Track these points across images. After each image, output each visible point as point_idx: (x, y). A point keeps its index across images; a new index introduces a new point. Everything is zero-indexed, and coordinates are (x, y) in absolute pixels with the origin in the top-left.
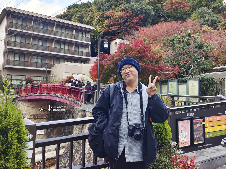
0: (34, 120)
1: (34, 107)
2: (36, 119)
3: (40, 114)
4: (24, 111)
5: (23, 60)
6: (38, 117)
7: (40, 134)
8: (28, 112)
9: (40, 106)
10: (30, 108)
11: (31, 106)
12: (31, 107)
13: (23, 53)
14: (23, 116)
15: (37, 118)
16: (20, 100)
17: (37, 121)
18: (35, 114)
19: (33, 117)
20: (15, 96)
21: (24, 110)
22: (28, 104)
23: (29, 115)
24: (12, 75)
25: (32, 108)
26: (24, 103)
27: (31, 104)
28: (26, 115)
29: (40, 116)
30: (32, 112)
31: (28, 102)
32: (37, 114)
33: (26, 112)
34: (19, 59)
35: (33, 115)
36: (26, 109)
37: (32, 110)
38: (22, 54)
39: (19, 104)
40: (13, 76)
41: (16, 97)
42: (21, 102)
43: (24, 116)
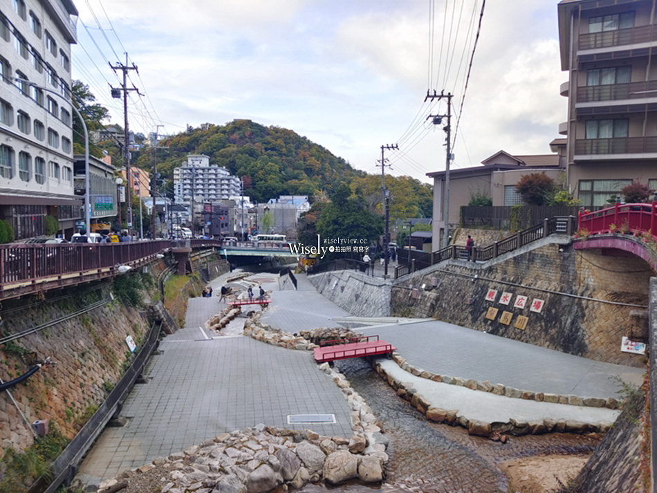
0: (617, 310)
1: (619, 272)
2: (622, 306)
3: (636, 294)
4: (592, 280)
5: (625, 135)
6: (631, 301)
7: (629, 351)
8: (601, 285)
9: (638, 270)
10: (607, 272)
11: (610, 267)
12: (609, 271)
13: (622, 115)
14: (589, 292)
15: (627, 303)
16: (582, 250)
17: (624, 311)
18: (622, 290)
19: (615, 300)
20: (570, 237)
21: (591, 276)
22: (601, 262)
23: (603, 291)
24: (592, 181)
25: (613, 273)
26: (592, 258)
27: (609, 263)
28: (596, 292)
29: (637, 300)
30: (614, 284)
31: (602, 257)
32: (629, 293)
33: (596, 284)
34: (611, 133)
35: (616, 293)
36: (598, 274)
37: (614, 281)
38: (619, 117)
39: (579, 260)
40: (595, 182)
41: (573, 242)
42: (583, 255)
43: (591, 294)
